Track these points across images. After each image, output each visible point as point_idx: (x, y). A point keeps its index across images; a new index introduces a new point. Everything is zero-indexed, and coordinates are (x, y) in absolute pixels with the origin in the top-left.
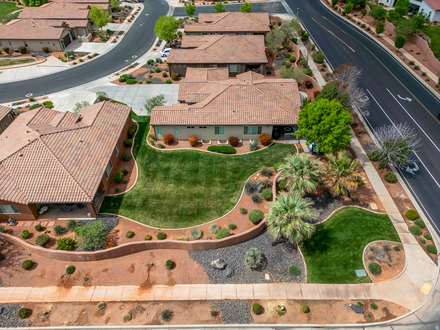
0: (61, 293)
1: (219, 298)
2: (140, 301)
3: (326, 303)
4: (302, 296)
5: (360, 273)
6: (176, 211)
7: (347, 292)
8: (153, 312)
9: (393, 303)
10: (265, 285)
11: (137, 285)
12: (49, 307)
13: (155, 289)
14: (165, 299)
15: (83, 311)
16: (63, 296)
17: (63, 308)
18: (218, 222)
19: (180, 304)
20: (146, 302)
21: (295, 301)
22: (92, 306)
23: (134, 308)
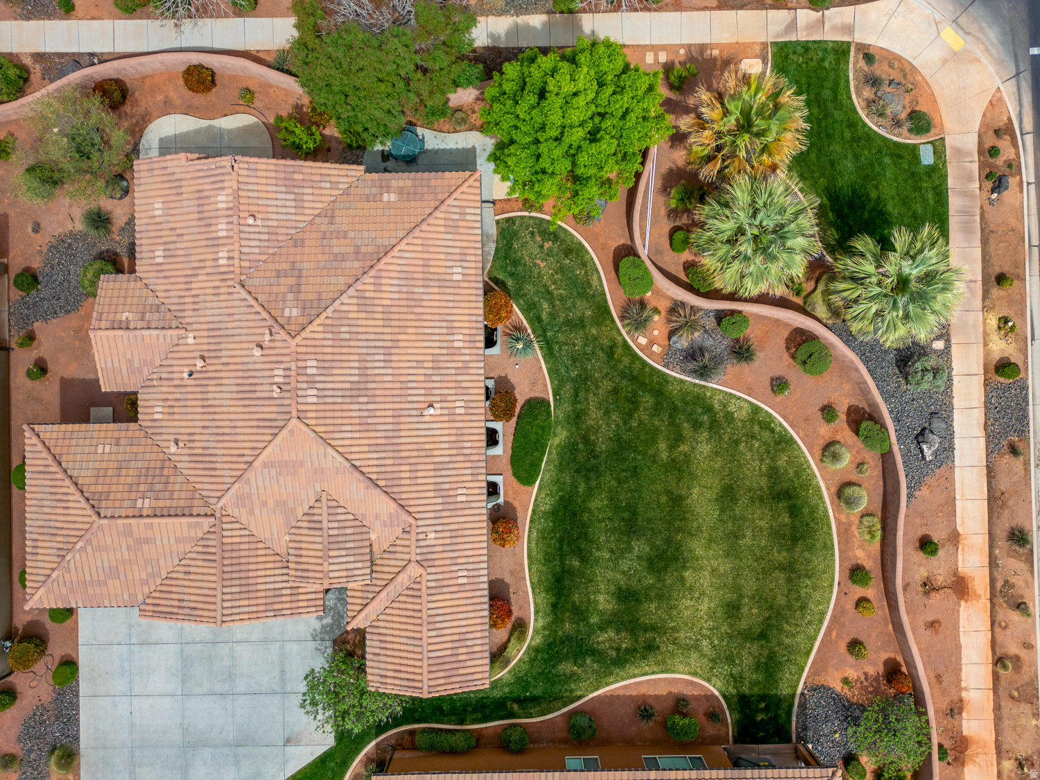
0: (978, 754)
1: (982, 443)
2: (991, 593)
3: (988, 239)
4: (976, 281)
5: (927, 157)
6: (779, 552)
7: (965, 194)
8: (1011, 564)
9: (984, 115)
10: (955, 350)
11: (960, 606)
12: (1008, 765)
13: (966, 570)
14: (987, 545)
15: (1013, 698)
16: (985, 746)
17: (1008, 737)
18: (812, 448)
19: (996, 514)
20: (993, 581)
21: (984, 298)
22: (1003, 682)
23: (1005, 602)
